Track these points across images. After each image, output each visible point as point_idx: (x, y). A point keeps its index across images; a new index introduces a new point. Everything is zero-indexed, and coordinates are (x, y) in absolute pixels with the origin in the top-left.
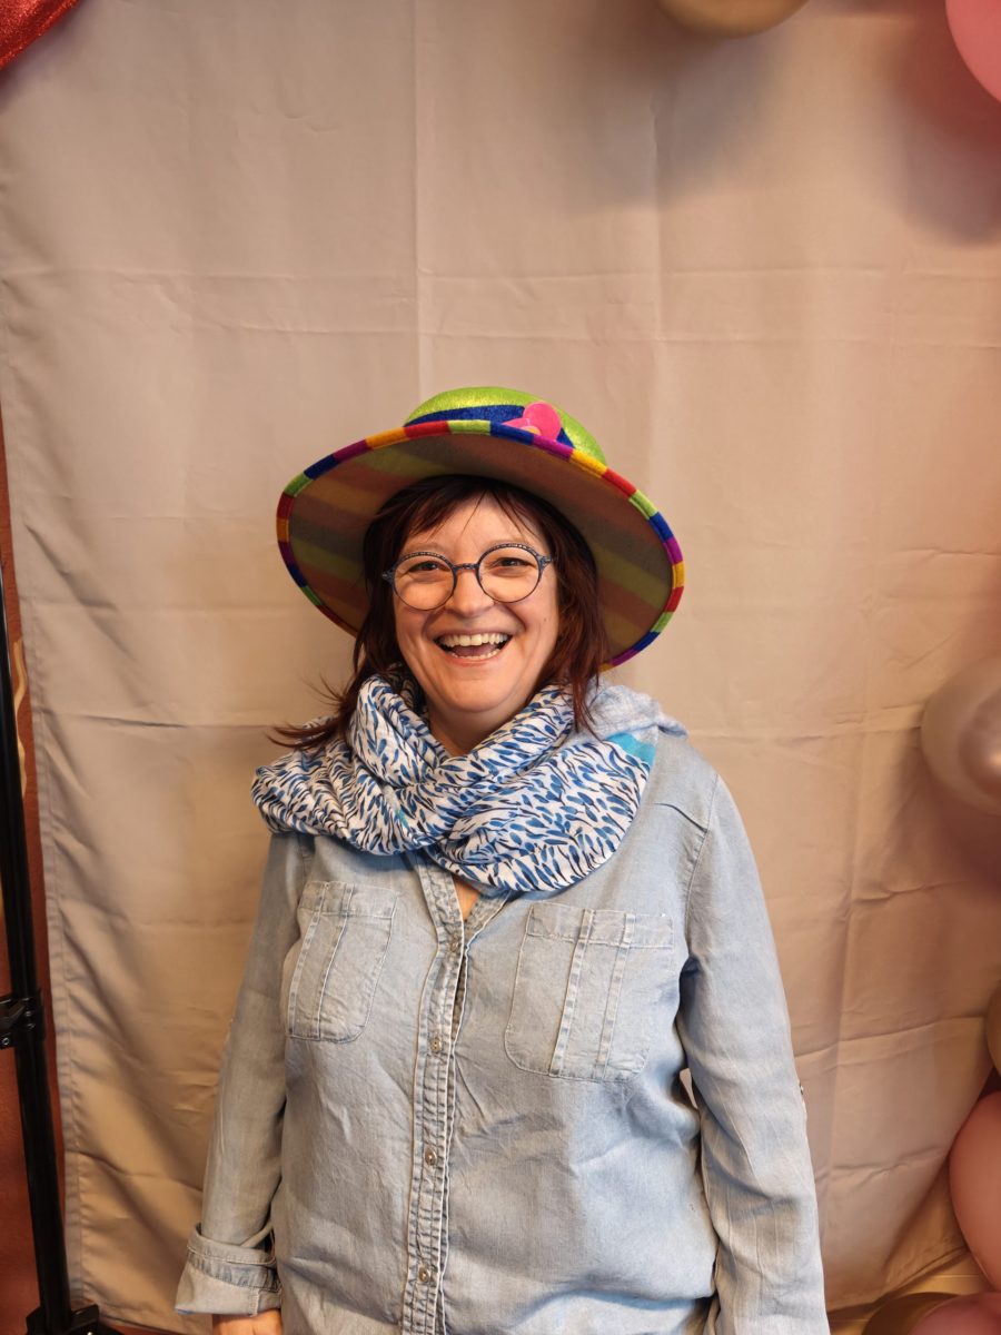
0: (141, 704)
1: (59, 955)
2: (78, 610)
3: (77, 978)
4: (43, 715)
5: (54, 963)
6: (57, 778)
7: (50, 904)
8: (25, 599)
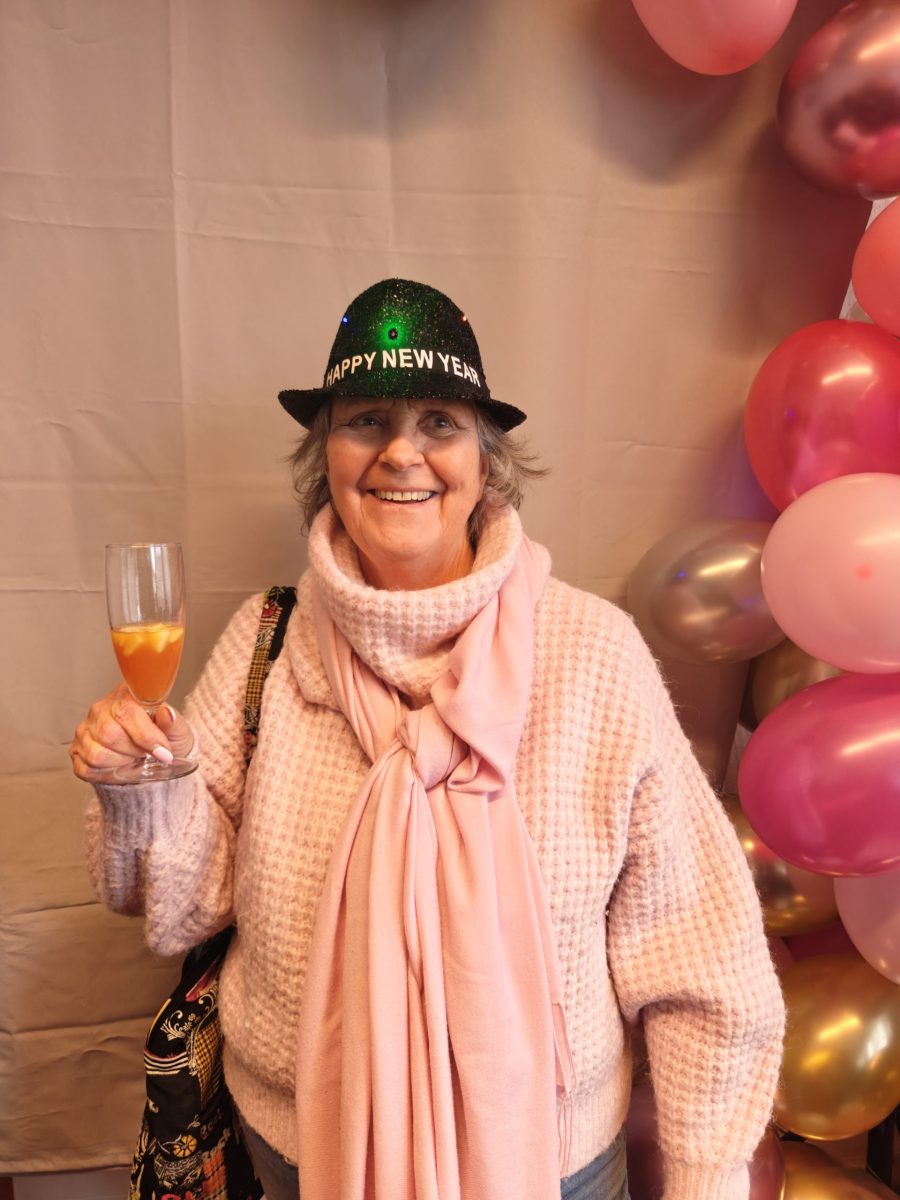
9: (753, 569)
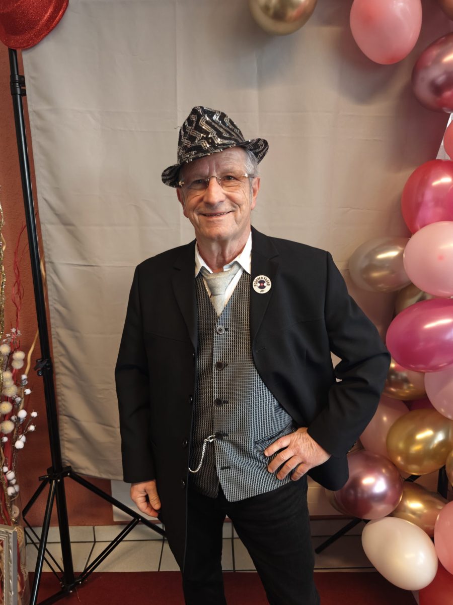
0: (84, 258)
1: (56, 347)
2: (62, 227)
3: (62, 355)
4: (50, 264)
5: (54, 350)
6: (55, 285)
7: (52, 329)
8: (43, 223)
9: (400, 256)
